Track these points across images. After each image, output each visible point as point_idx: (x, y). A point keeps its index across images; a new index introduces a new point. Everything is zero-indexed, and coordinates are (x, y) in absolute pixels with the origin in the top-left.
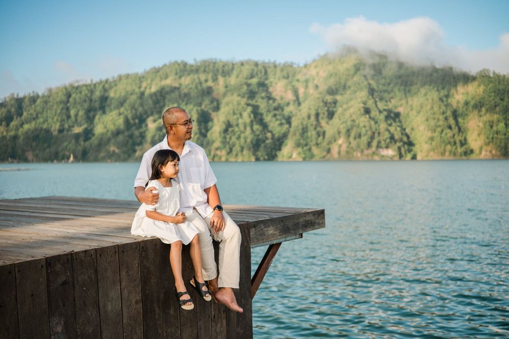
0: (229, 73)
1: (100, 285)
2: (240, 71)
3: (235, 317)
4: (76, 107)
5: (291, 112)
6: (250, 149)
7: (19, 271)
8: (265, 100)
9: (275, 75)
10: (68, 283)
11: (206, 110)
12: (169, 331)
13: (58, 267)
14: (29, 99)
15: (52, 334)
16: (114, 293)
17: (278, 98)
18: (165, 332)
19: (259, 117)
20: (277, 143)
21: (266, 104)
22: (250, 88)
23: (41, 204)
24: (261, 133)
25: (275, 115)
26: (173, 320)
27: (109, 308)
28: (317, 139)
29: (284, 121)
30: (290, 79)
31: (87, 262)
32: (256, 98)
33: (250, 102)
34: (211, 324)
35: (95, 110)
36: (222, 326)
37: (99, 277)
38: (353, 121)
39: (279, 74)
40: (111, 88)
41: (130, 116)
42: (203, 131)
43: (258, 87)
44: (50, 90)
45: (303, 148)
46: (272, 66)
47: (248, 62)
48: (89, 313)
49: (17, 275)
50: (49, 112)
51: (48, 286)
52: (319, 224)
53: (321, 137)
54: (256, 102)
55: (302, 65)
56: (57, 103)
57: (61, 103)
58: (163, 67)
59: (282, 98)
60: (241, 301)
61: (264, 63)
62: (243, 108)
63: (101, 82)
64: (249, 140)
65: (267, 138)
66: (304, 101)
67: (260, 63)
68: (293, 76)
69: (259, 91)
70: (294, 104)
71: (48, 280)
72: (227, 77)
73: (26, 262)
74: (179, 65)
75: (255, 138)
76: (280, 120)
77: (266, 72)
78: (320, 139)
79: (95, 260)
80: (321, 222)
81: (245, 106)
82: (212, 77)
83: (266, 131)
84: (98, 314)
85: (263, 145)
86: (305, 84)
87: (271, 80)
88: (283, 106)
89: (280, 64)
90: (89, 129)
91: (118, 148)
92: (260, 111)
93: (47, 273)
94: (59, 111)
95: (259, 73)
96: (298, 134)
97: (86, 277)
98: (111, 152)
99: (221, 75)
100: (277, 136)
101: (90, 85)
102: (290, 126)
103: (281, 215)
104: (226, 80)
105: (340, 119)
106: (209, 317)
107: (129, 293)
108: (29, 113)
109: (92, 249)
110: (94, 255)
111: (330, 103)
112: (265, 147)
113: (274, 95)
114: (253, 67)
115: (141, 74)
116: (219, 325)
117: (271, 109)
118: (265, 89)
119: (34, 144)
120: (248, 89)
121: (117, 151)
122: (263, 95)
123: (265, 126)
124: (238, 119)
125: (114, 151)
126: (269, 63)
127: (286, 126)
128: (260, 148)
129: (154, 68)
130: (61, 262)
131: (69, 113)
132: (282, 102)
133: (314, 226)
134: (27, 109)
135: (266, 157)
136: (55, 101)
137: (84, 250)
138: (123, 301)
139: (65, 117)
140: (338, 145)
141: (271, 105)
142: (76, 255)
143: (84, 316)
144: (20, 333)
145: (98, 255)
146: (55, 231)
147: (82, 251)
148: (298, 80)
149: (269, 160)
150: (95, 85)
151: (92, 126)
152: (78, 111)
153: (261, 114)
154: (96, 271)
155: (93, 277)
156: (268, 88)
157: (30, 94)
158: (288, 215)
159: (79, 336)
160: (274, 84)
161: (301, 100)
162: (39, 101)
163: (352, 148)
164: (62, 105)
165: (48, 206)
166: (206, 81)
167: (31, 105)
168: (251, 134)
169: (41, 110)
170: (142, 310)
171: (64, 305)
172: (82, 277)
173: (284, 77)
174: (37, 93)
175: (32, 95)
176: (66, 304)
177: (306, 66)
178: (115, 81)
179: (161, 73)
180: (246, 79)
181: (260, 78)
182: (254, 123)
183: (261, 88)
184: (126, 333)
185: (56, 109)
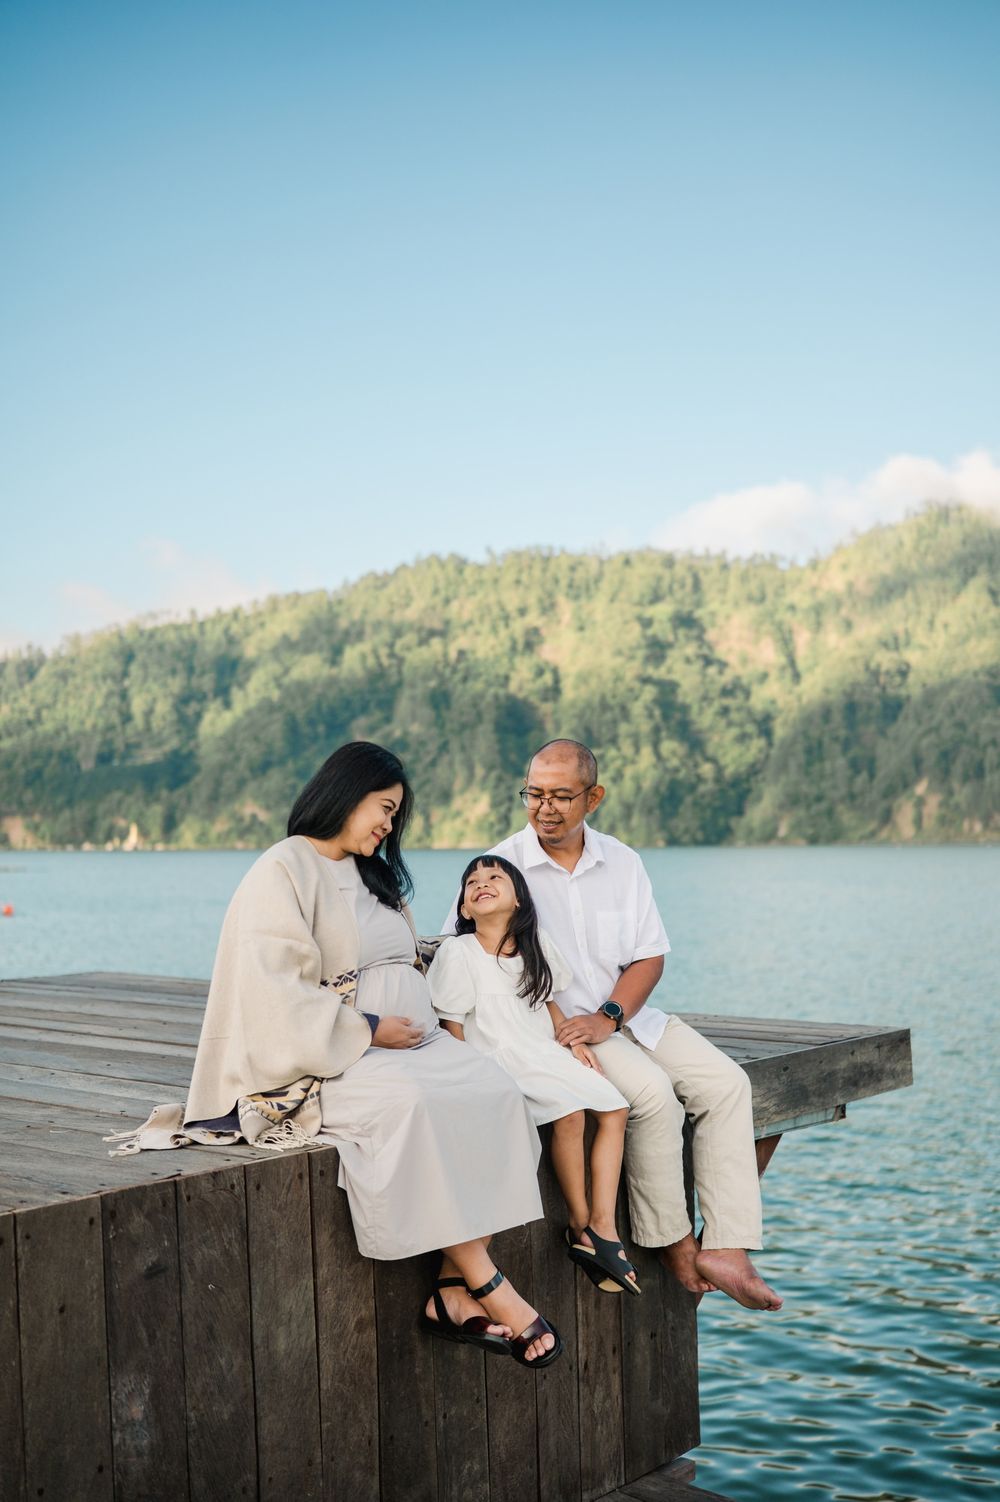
0: (588, 589)
1: (254, 1276)
2: (622, 582)
3: (649, 1368)
4: (149, 691)
5: (773, 702)
6: (650, 811)
7: (28, 1237)
8: (698, 665)
9: (723, 591)
10: (164, 1270)
11: (521, 695)
12: (453, 1412)
13: (137, 1223)
14: (18, 667)
15: (116, 1426)
16: (295, 1300)
17: (733, 660)
18: (441, 1418)
19: (678, 716)
20: (732, 793)
21: (697, 679)
22: (650, 632)
23: (66, 1000)
24: (684, 764)
25: (725, 711)
26: (464, 1378)
27: (282, 1344)
28: (851, 780)
29: (750, 728)
30: (768, 604)
31: (218, 1208)
32: (669, 662)
33: (651, 671)
34: (575, 1389)
35: (202, 698)
36: (608, 1395)
37: (253, 1251)
38: (961, 725)
39: (734, 589)
40: (247, 634)
41: (300, 715)
42: (513, 757)
43: (675, 628)
44: (76, 640)
45: (808, 807)
46: (714, 565)
47: (644, 555)
48: (223, 1362)
49: (20, 1249)
50: (72, 702)
51: (108, 1280)
52: (893, 1074)
53: (864, 775)
54: (669, 671)
55: (802, 562)
56: (95, 678)
57: (104, 678)
58: (397, 571)
59: (745, 661)
60: (665, 1316)
61: (692, 556)
62: (631, 690)
63: (220, 615)
64: (647, 785)
65: (700, 779)
66: (810, 669)
67: (678, 556)
68: (777, 594)
69: (676, 638)
70: (781, 677)
71: (107, 1264)
72: (583, 601)
73: (47, 1210)
74: (442, 565)
75: (667, 778)
76: (741, 725)
77: (697, 585)
78: (861, 780)
79: (243, 1200)
80: (899, 1067)
81: (637, 685)
82: (540, 601)
83: (699, 758)
84: (249, 1363)
85: (689, 800)
86: (813, 616)
87: (714, 606)
88: (750, 684)
89: (737, 560)
90: (185, 751)
91: (268, 808)
92: (680, 699)
93: (105, 1240)
94: (99, 702)
95: (676, 587)
96: (793, 764)
97: (215, 1253)
98: (247, 820)
99: (567, 595)
100: (729, 771)
101: (189, 626)
102: (770, 744)
103: (782, 1050)
104: (580, 608)
105: (919, 722)
106: (571, 1368)
107: (338, 1298)
108: (16, 706)
109: (235, 1169)
110: (239, 1184)
111: (888, 673)
112: (695, 804)
113: (721, 652)
114: (660, 570)
115: (335, 592)
116: (599, 1394)
117: (713, 694)
118: (694, 632)
119: (28, 796)
120: (644, 636)
121: (263, 816)
122: (691, 650)
123: (695, 743)
124: (615, 722)
125: (254, 817)
126: (708, 557)
127: (758, 743)
128: (681, 809)
129: (374, 576)
130: (146, 1207)
131: (129, 706)
132: (746, 674)
133: (879, 1080)
134: (12, 696)
135: (700, 836)
136: (88, 673)
137: (211, 1169)
138: (322, 1324)
139: (115, 719)
140: (914, 800)
141: (712, 682)
142: (187, 1185)
143: (207, 1370)
144: (27, 1425)
145: (251, 1187)
146: (119, 1099)
147: (206, 1175)
148: (792, 608)
149: (707, 842)
150: (202, 625)
151: (192, 744)
152: (154, 700)
153: (685, 709)
154: (246, 1234)
155: (236, 1250)
156: (703, 630)
157: (20, 652)
158: (801, 1049)
159: (194, 1431)
160: (720, 620)
161: (801, 665)
162: (43, 674)
163: (957, 806)
164: (109, 682)
165: (87, 1009)
166: (522, 612)
167: (21, 685)
168: (655, 766)
169: (49, 700)
170: (375, 1350)
171: (152, 1337)
172: (205, 1250)
173: (750, 599)
174: (40, 650)
175: (25, 655)
176: (158, 1334)
177: (814, 565)
178: (259, 614)
179: (391, 589)
180: (640, 604)
181: (681, 602)
182: (664, 734)
183: (682, 632)
184: (328, 1419)
185: (92, 694)
